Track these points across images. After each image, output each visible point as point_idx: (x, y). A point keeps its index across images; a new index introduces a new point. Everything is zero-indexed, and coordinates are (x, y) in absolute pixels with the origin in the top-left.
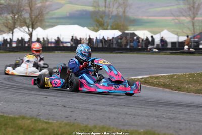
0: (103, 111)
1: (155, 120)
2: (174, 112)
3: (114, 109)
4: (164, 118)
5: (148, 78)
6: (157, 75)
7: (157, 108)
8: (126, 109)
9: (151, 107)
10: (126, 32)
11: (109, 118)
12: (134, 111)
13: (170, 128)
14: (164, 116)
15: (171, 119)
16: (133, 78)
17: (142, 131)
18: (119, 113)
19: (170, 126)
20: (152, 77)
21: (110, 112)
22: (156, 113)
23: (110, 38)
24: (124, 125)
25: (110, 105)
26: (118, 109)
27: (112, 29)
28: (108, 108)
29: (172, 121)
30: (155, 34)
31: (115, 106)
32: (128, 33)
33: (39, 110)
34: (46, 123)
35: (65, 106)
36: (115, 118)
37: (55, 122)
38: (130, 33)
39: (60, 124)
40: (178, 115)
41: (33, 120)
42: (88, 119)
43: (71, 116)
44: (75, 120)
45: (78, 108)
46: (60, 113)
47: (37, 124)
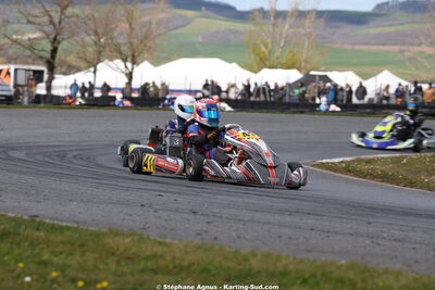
0: (269, 223)
1: (367, 242)
2: (404, 228)
3: (288, 219)
4: (384, 238)
5: (353, 161)
6: (370, 157)
7: (370, 220)
8: (311, 221)
9: (359, 218)
10: (312, 73)
11: (280, 237)
13: (396, 257)
14: (385, 235)
15: (396, 240)
16: (324, 161)
17: (343, 262)
18: (298, 228)
19: (396, 253)
20: (360, 161)
21: (281, 225)
22: (370, 229)
24: (309, 251)
25: (281, 212)
26: (296, 220)
28: (278, 218)
29: (399, 244)
30: (365, 79)
31: (290, 214)
32: (315, 75)
33: (146, 218)
34: (161, 244)
35: (194, 213)
36: (290, 238)
37: (177, 242)
38: (319, 75)
39: (186, 246)
40: (412, 234)
41: (136, 238)
42: (239, 237)
43: (206, 232)
44: (215, 239)
45: (221, 217)
46: (187, 225)
47: (144, 246)
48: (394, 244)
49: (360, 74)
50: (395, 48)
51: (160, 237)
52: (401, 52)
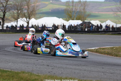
1: (102, 74)
2: (114, 69)
4: (107, 73)
5: (98, 49)
6: (104, 47)
7: (103, 67)
8: (84, 68)
9: (100, 67)
10: (85, 21)
11: (75, 73)
13: (111, 79)
14: (108, 72)
15: (112, 73)
16: (89, 49)
18: (81, 70)
19: (111, 77)
20: (100, 49)
21: (75, 69)
22: (103, 70)
23: (76, 25)
24: (84, 77)
25: (75, 65)
26: (80, 67)
27: (77, 19)
28: (74, 67)
29: (112, 74)
30: (102, 23)
32: (86, 22)
33: (33, 68)
34: (37, 75)
35: (48, 66)
36: (78, 73)
37: (42, 75)
38: (88, 22)
39: (45, 76)
40: (116, 71)
41: (29, 74)
42: (62, 73)
43: (52, 72)
44: (54, 74)
45: (56, 67)
46: (45, 70)
47: (32, 76)
48: (111, 74)
49: (100, 21)
51: (37, 73)
52: (113, 14)
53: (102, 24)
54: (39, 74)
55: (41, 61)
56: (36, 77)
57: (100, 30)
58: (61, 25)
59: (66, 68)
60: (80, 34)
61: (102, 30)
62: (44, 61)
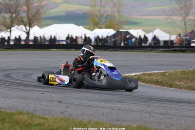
0: (97, 107)
1: (147, 115)
2: (166, 108)
3: (107, 105)
4: (156, 113)
5: (141, 75)
6: (150, 72)
7: (149, 104)
8: (119, 105)
9: (143, 103)
10: (121, 30)
11: (103, 114)
12: (127, 107)
13: (161, 123)
15: (162, 114)
16: (127, 75)
17: (135, 126)
18: (113, 109)
19: (162, 121)
20: (144, 75)
21: (104, 107)
22: (149, 109)
23: (105, 36)
24: (117, 121)
25: (104, 101)
26: (111, 105)
27: (107, 27)
28: (102, 104)
29: (163, 116)
30: (147, 33)
31: (109, 102)
32: (122, 32)
33: (35, 105)
34: (42, 118)
35: (60, 102)
36: (108, 114)
37: (51, 117)
38: (125, 32)
39: (55, 119)
40: (170, 111)
41: (30, 115)
42: (82, 114)
43: (66, 112)
44: (70, 115)
45: (73, 104)
46: (56, 109)
47: (34, 119)
49: (144, 31)
50: (163, 17)
51: (42, 114)
52: (166, 19)
53: (147, 35)
54: (45, 115)
55: (49, 94)
56: (41, 121)
57: (143, 45)
58: (81, 37)
59: (89, 106)
60: (111, 51)
61: (148, 44)
62: (53, 95)
